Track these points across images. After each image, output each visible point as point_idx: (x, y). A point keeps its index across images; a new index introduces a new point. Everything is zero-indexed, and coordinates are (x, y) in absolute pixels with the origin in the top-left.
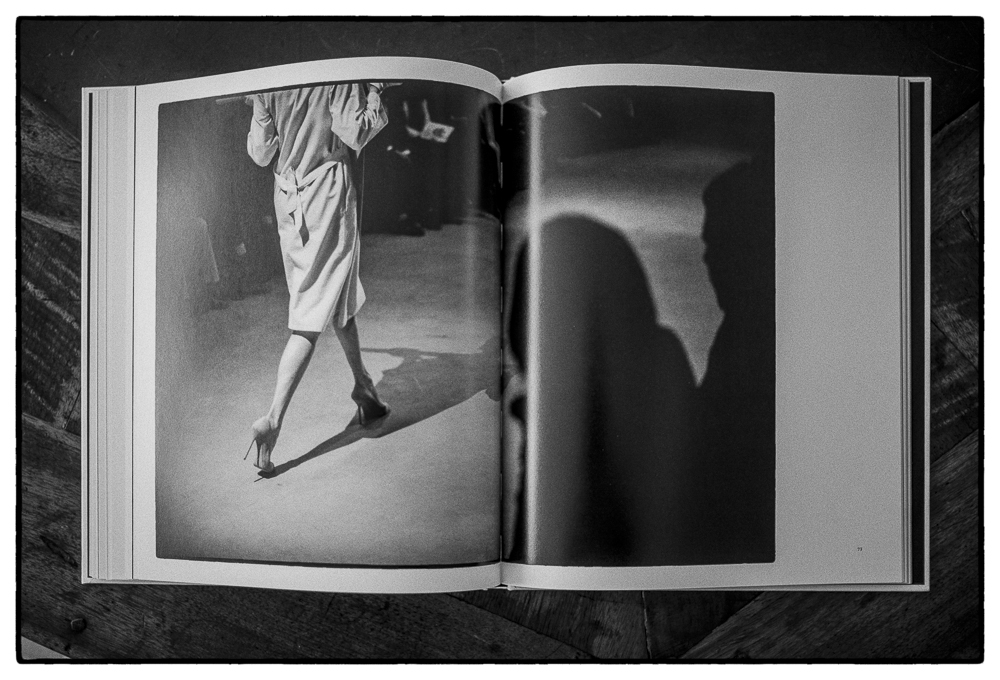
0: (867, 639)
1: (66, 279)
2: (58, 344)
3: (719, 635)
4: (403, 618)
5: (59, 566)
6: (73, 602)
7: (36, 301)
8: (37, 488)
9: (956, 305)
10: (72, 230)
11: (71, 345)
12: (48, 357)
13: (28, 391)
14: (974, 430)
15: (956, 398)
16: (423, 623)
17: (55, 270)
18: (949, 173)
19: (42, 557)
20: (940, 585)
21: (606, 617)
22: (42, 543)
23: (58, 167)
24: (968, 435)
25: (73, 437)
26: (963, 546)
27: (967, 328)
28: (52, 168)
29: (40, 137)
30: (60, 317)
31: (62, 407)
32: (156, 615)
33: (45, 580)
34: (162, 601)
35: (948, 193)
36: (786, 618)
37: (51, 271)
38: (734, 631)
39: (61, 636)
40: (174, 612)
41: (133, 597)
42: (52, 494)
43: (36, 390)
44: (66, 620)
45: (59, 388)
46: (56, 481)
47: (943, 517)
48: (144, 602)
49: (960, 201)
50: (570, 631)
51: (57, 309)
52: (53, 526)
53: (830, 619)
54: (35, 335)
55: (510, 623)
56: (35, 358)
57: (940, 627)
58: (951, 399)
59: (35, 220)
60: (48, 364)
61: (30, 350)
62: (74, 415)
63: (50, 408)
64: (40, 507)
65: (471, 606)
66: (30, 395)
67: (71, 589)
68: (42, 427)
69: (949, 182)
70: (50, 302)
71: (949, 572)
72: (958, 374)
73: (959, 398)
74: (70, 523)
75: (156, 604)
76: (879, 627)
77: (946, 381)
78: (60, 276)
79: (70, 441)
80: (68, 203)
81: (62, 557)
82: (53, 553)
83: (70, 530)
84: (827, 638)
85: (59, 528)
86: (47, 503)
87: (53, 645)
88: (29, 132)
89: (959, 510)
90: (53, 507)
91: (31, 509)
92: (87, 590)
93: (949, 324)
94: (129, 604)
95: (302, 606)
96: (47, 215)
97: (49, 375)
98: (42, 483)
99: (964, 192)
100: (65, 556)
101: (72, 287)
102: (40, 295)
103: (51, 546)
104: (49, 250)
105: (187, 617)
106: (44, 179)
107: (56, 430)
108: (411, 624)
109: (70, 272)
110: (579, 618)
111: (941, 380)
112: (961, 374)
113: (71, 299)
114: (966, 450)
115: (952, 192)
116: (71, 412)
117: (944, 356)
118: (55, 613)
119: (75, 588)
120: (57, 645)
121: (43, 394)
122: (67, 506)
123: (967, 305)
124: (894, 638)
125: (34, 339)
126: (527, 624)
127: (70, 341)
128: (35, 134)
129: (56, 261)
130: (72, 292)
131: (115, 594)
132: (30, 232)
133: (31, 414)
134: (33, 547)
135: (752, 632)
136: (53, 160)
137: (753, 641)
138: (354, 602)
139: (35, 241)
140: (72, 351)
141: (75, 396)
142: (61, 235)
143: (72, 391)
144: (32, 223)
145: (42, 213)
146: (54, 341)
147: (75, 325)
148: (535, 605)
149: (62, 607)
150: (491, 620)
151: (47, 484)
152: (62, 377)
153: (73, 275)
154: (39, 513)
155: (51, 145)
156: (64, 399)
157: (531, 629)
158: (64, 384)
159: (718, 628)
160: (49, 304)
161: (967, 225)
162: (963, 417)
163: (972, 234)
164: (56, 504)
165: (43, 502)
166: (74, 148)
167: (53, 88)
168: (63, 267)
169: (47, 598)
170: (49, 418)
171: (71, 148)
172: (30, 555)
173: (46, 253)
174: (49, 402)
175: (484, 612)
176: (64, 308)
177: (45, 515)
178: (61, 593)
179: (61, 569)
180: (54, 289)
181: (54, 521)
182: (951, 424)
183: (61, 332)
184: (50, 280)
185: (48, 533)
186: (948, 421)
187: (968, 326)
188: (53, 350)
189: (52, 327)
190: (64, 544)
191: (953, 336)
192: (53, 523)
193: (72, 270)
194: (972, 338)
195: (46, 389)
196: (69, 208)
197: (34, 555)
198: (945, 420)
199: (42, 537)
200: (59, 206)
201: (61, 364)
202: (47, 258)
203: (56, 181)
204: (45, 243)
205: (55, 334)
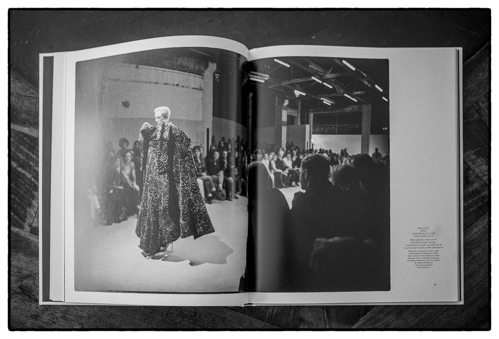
0: (436, 321)
1: (27, 156)
2: (25, 190)
3: (363, 321)
4: (203, 321)
5: (29, 301)
6: (36, 320)
8: (16, 262)
9: (473, 151)
10: (30, 131)
11: (31, 190)
12: (19, 196)
14: (485, 213)
15: (475, 197)
16: (214, 322)
17: (21, 152)
18: (467, 85)
19: (20, 297)
21: (306, 315)
22: (20, 291)
23: (22, 99)
24: (482, 216)
25: (34, 236)
26: (482, 272)
27: (479, 162)
28: (18, 100)
30: (25, 175)
31: (27, 221)
32: (79, 324)
33: (22, 308)
34: (82, 317)
35: (467, 95)
36: (396, 311)
37: (19, 152)
38: (370, 319)
40: (88, 322)
41: (67, 316)
42: (24, 265)
43: (14, 213)
45: (26, 211)
46: (26, 259)
47: (472, 257)
48: (72, 318)
50: (288, 323)
51: (23, 171)
52: (25, 281)
53: (418, 311)
54: (13, 185)
55: (258, 320)
57: (472, 312)
58: (473, 198)
60: (20, 199)
62: (34, 225)
63: (21, 222)
64: (18, 272)
65: (237, 313)
67: (35, 313)
68: (18, 231)
69: (467, 90)
70: (20, 168)
71: (476, 285)
72: (476, 185)
73: (477, 198)
74: (34, 279)
75: (79, 319)
76: (442, 314)
78: (24, 155)
79: (32, 238)
80: (27, 117)
81: (30, 297)
82: (26, 295)
83: (34, 283)
84: (417, 320)
85: (27, 282)
86: (21, 270)
89: (479, 253)
90: (25, 272)
91: (15, 274)
92: (43, 313)
93: (470, 161)
94: (65, 319)
95: (153, 317)
96: (17, 124)
97: (20, 205)
98: (19, 260)
99: (475, 94)
101: (30, 160)
102: (14, 165)
103: (24, 291)
104: (18, 142)
105: (95, 325)
106: (14, 106)
107: (25, 233)
108: (208, 323)
109: (29, 152)
110: (292, 316)
111: (467, 189)
112: (478, 185)
113: (30, 166)
114: (481, 223)
115: (469, 95)
116: (32, 223)
117: (469, 177)
118: (27, 326)
119: (37, 312)
121: (17, 215)
122: (32, 271)
123: (479, 151)
124: (450, 319)
126: (266, 320)
127: (31, 187)
129: (22, 147)
130: (30, 163)
131: (58, 315)
134: (16, 293)
135: (379, 319)
137: (380, 324)
138: (179, 314)
140: (31, 192)
141: (34, 215)
142: (24, 134)
143: (33, 212)
145: (14, 123)
146: (22, 188)
147: (33, 179)
148: (270, 311)
149: (31, 322)
150: (248, 319)
151: (22, 260)
152: (27, 206)
153: (31, 154)
154: (18, 275)
155: (17, 89)
156: (28, 217)
157: (268, 323)
159: (362, 318)
160: (19, 169)
161: (477, 111)
162: (479, 207)
163: (480, 115)
164: (26, 270)
165: (20, 269)
167: (17, 60)
168: (25, 150)
169: (23, 318)
170: (21, 227)
171: (28, 90)
172: (14, 296)
173: (16, 143)
174: (21, 218)
175: (244, 315)
176: (27, 171)
177: (21, 276)
178: (30, 315)
179: (30, 303)
180: (22, 162)
181: (25, 279)
182: (473, 211)
183: (26, 183)
184: (19, 157)
185: (23, 285)
186: (472, 209)
187: (480, 161)
188: (22, 192)
189: (21, 181)
190: (31, 290)
191: (472, 167)
192: (25, 280)
193: (30, 152)
194: (482, 167)
195: (19, 212)
196: (27, 120)
197: (16, 296)
198: (470, 209)
199: (20, 287)
200: (22, 119)
201: (26, 199)
202: (17, 146)
203: (21, 107)
204: (16, 138)
205: (23, 184)
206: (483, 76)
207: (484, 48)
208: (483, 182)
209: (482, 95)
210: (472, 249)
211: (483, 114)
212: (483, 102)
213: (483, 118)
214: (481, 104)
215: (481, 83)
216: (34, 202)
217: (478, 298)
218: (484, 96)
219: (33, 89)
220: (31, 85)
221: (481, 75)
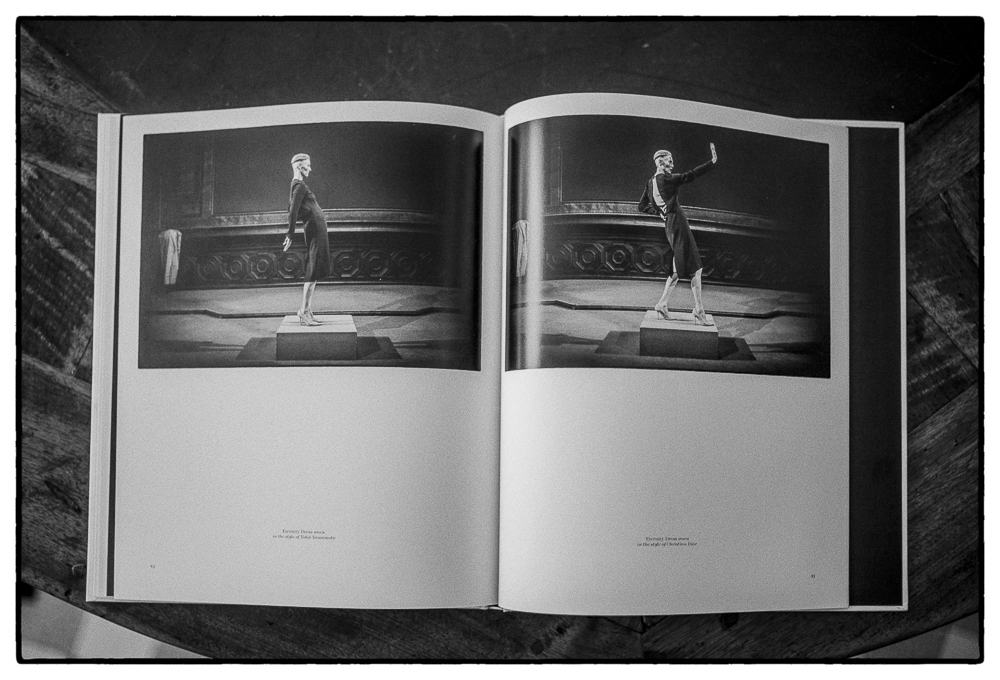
1: (81, 228)
2: (71, 292)
5: (63, 511)
6: (75, 548)
7: (50, 249)
8: (42, 433)
9: (934, 282)
10: (89, 181)
11: (83, 293)
12: (60, 304)
13: (38, 337)
14: (950, 400)
15: (934, 369)
17: (70, 219)
18: (929, 158)
19: (46, 501)
20: (917, 547)
22: (46, 488)
23: (78, 119)
24: (944, 405)
25: (83, 383)
26: (939, 510)
27: (945, 304)
28: (72, 120)
29: (60, 90)
30: (74, 265)
31: (72, 354)
33: (48, 524)
35: (927, 176)
37: (67, 220)
39: (62, 582)
42: (58, 439)
43: (47, 336)
44: (67, 565)
45: (69, 335)
46: (63, 427)
47: (922, 482)
49: (938, 185)
51: (71, 257)
52: (58, 472)
54: (48, 282)
56: (47, 304)
57: (918, 587)
58: (929, 369)
59: (54, 171)
60: (60, 311)
61: (42, 296)
62: (84, 362)
63: (59, 354)
64: (46, 452)
66: (40, 341)
67: (73, 535)
68: (52, 372)
69: (928, 167)
70: (64, 250)
71: (927, 535)
72: (936, 346)
73: (937, 370)
74: (75, 468)
77: (924, 353)
78: (76, 225)
79: (79, 387)
80: (86, 155)
81: (65, 502)
82: (57, 498)
83: (75, 474)
85: (63, 473)
86: (52, 448)
87: (53, 590)
88: (50, 84)
89: (937, 475)
90: (59, 453)
91: (36, 454)
93: (927, 299)
96: (65, 165)
97: (60, 321)
98: (49, 428)
99: (942, 176)
100: (68, 500)
101: (86, 237)
102: (54, 243)
103: (55, 490)
104: (65, 200)
106: (63, 131)
107: (65, 376)
109: (85, 221)
111: (920, 351)
112: (939, 347)
113: (86, 248)
114: (942, 418)
115: (932, 175)
116: (80, 359)
117: (923, 329)
118: (56, 558)
119: (78, 533)
120: (57, 590)
121: (53, 340)
122: (72, 452)
123: (944, 282)
125: (46, 286)
127: (83, 289)
128: (56, 87)
129: (72, 211)
130: (86, 241)
132: (47, 181)
133: (41, 359)
134: (37, 492)
136: (73, 113)
139: (52, 189)
140: (84, 299)
141: (86, 342)
142: (78, 185)
144: (51, 173)
145: (60, 163)
146: (66, 288)
147: (88, 273)
149: (64, 552)
151: (52, 431)
152: (73, 324)
153: (89, 224)
154: (44, 458)
155: (71, 97)
156: (74, 345)
158: (75, 331)
160: (64, 252)
161: (945, 207)
162: (940, 388)
163: (949, 215)
164: (62, 449)
165: (49, 447)
166: (94, 101)
167: (75, 43)
168: (79, 217)
169: (49, 543)
170: (59, 364)
171: (91, 102)
172: (34, 499)
173: (62, 202)
174: (59, 348)
176: (78, 256)
177: (50, 460)
178: (63, 537)
179: (64, 514)
180: (69, 238)
181: (59, 466)
182: (929, 394)
183: (74, 280)
184: (65, 229)
185: (53, 478)
186: (927, 391)
187: (945, 301)
188: (65, 298)
189: (65, 275)
190: (68, 489)
191: (932, 310)
192: (58, 469)
193: (88, 220)
194: (949, 313)
195: (56, 335)
196: (86, 159)
197: (38, 499)
198: (924, 389)
199: (47, 483)
200: (77, 157)
201: (72, 311)
202: (63, 207)
203: (76, 133)
204: (62, 192)
205: (68, 281)
206: (958, 142)
207: (962, 90)
208: (949, 342)
209: (955, 178)
210: (923, 466)
211: (956, 213)
212: (956, 191)
213: (955, 221)
214: (952, 195)
215: (954, 156)
216: (86, 317)
217: (930, 560)
218: (958, 179)
219: (102, 100)
220: (98, 94)
221: (955, 140)
